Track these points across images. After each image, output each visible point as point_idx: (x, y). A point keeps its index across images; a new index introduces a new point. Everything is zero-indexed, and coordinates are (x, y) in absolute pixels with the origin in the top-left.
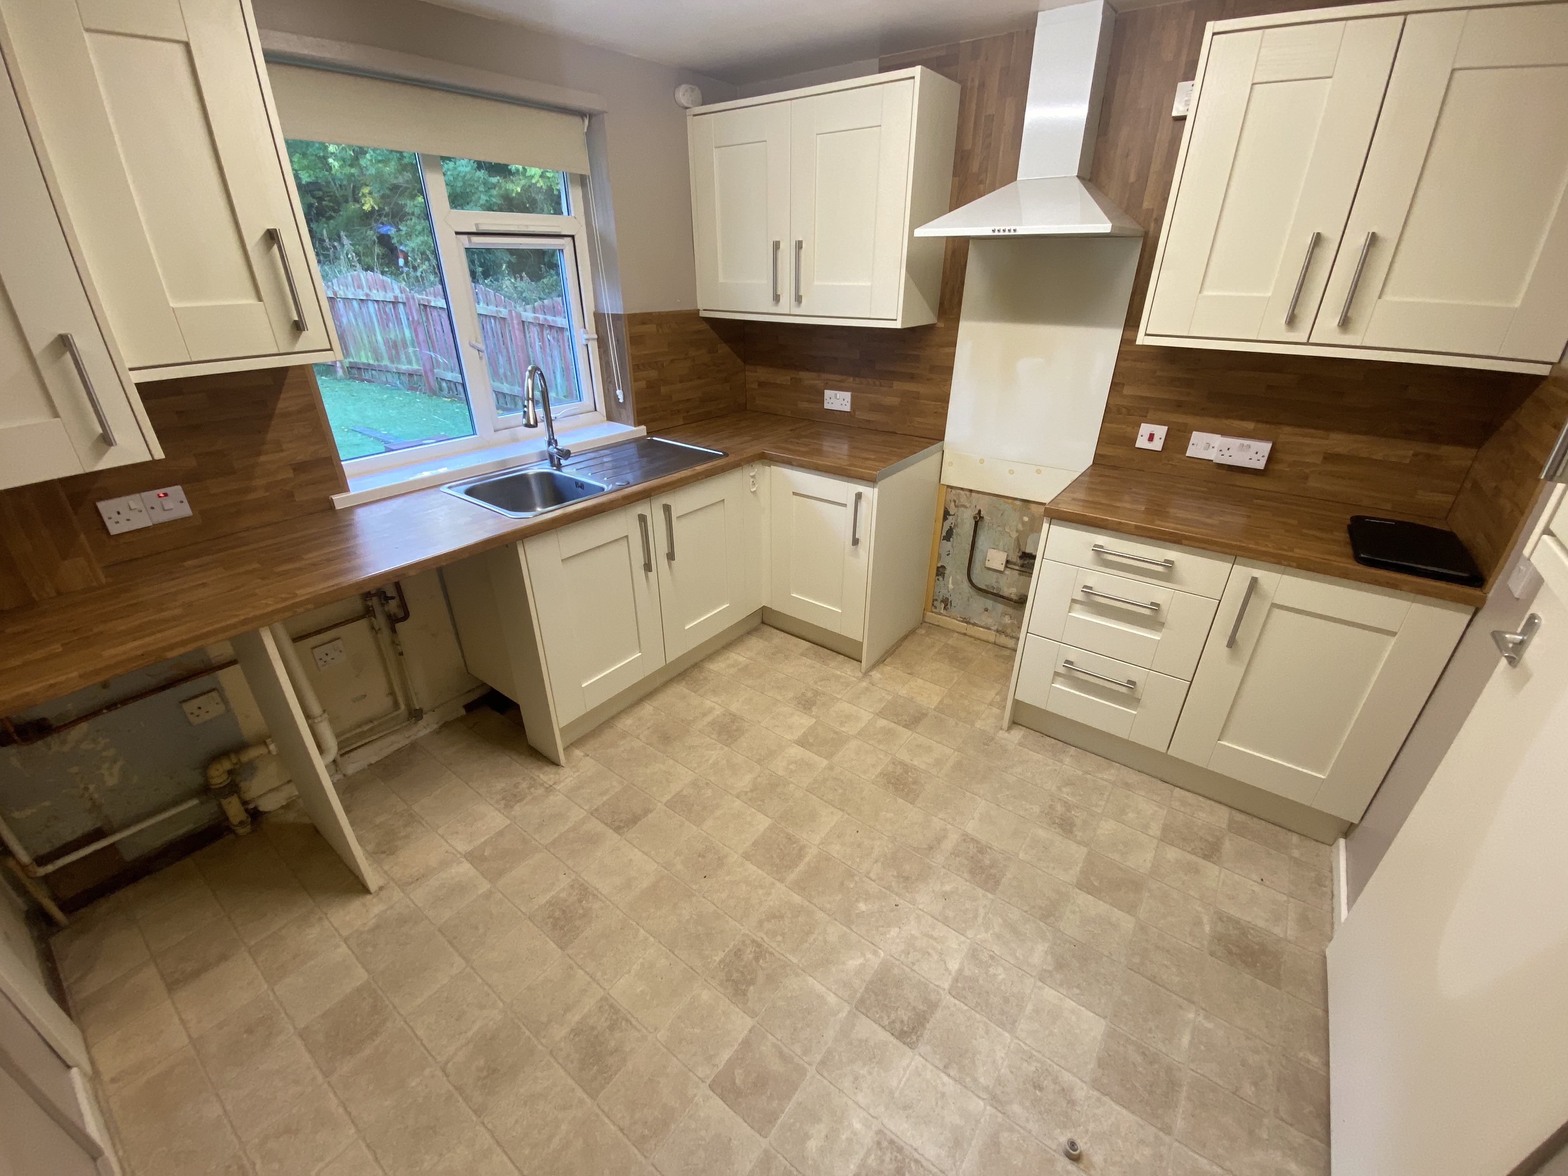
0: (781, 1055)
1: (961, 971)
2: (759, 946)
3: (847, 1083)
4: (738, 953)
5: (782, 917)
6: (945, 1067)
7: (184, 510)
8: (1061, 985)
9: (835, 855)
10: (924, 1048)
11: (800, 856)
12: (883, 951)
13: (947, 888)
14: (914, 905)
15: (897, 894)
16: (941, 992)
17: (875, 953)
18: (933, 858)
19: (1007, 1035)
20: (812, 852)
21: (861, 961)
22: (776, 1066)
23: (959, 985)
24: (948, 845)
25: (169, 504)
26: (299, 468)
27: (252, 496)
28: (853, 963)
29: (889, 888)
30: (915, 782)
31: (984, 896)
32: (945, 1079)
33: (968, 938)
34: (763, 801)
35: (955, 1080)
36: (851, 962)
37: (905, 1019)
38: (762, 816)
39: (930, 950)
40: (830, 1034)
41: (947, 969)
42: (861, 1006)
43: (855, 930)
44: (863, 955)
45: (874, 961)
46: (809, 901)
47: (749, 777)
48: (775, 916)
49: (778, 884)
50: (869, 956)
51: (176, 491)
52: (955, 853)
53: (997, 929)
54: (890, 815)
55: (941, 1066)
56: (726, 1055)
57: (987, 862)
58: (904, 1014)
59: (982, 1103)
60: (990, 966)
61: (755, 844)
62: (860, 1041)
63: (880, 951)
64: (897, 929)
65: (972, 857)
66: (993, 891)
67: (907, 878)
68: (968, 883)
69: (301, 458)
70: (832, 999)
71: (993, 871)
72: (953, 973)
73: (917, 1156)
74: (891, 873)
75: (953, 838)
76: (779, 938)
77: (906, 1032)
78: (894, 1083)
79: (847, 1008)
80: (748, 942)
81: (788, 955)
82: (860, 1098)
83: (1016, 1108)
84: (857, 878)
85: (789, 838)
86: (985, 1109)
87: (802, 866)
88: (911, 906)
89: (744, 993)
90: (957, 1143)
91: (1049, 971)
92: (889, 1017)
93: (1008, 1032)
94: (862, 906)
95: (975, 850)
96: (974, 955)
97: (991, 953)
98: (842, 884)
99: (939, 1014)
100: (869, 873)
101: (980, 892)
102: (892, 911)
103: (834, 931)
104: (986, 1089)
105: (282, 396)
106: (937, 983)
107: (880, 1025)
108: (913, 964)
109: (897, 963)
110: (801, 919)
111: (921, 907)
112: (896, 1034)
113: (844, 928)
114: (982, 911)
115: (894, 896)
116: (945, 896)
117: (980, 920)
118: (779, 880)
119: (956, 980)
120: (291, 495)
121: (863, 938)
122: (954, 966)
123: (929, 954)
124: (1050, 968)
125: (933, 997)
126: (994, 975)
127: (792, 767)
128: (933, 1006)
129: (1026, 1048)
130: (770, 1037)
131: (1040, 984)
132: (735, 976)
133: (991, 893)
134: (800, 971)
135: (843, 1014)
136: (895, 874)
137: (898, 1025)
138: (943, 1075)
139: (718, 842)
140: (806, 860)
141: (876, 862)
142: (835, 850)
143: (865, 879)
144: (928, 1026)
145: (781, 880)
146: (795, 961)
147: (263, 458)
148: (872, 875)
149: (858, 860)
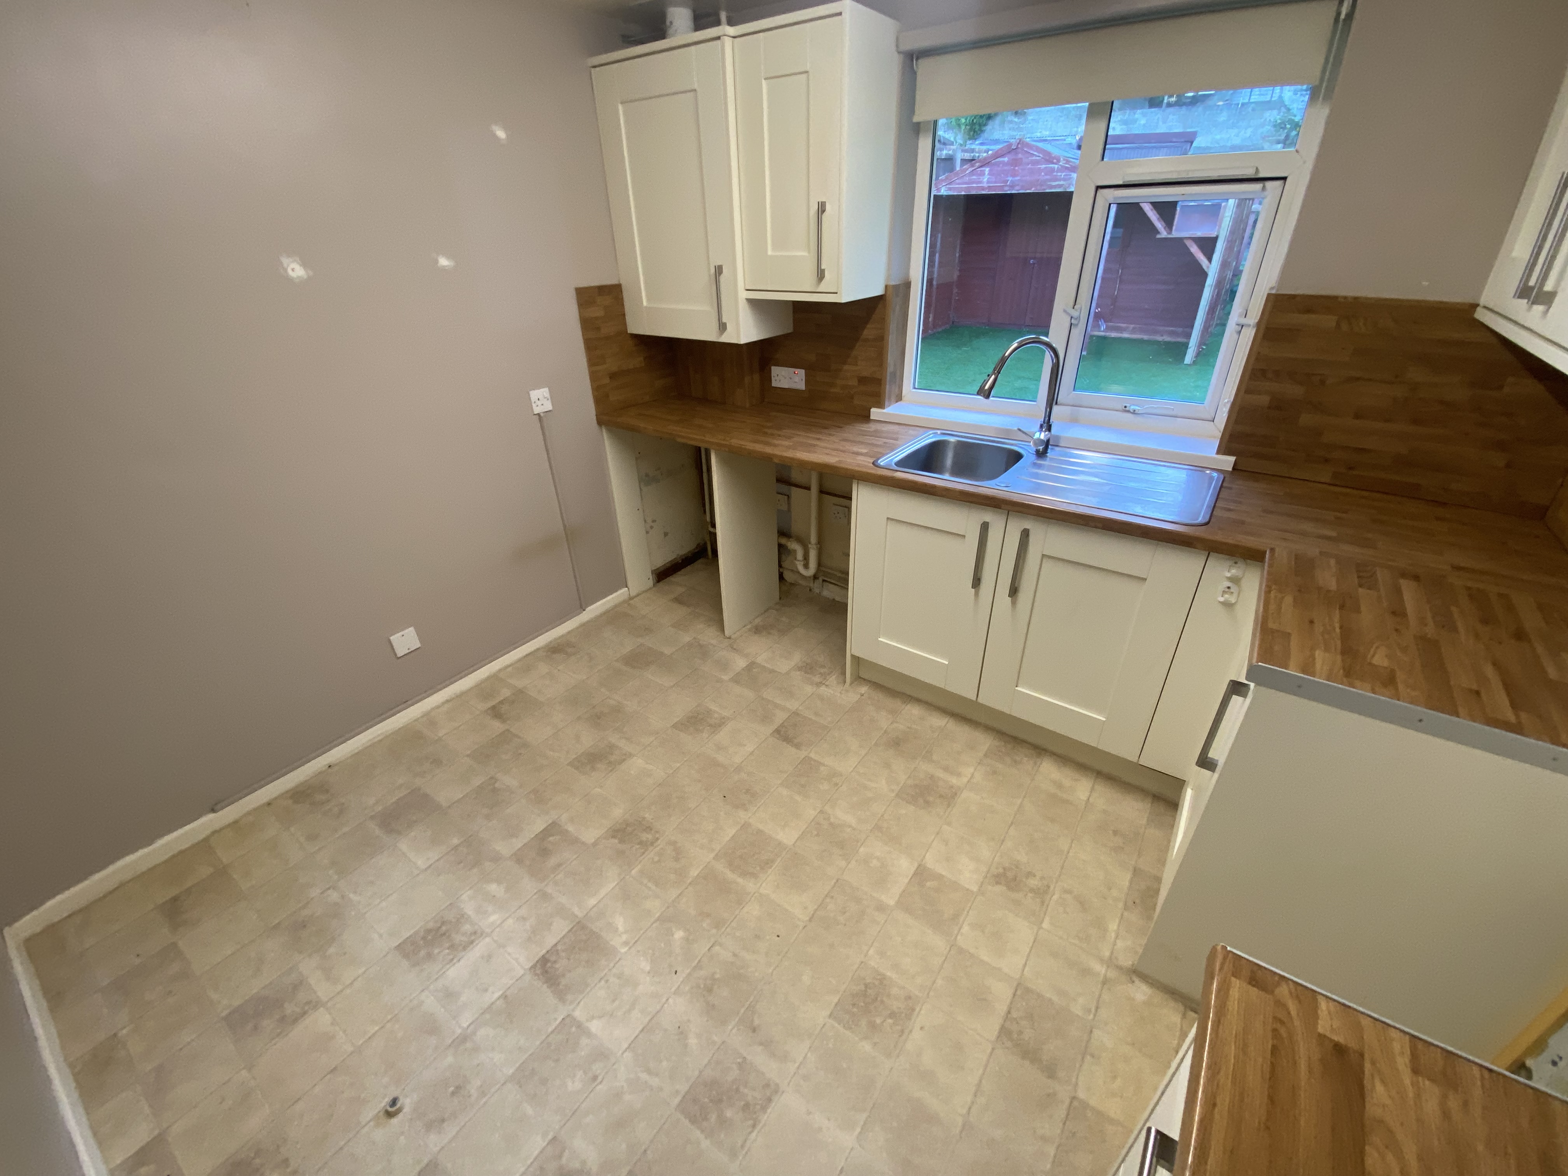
0: (560, 865)
1: (589, 1034)
2: (652, 844)
3: (523, 912)
4: (649, 829)
5: (677, 859)
6: (506, 996)
7: (802, 386)
8: (542, 1169)
9: (745, 910)
10: (528, 977)
11: (744, 874)
12: (626, 953)
13: (692, 1041)
14: (674, 993)
15: (689, 974)
16: (571, 1007)
17: (626, 943)
18: (738, 1030)
19: (511, 1071)
20: (750, 886)
21: (621, 929)
22: (553, 861)
23: (574, 1029)
24: (759, 1058)
25: (797, 379)
26: (862, 380)
27: (833, 390)
28: (620, 922)
29: (698, 966)
30: (873, 1026)
31: (677, 1092)
32: (497, 995)
33: (622, 1054)
34: (818, 835)
35: (493, 1003)
36: (621, 919)
37: (557, 966)
38: (797, 836)
39: (617, 1003)
40: (563, 900)
41: (593, 1018)
42: (580, 926)
43: (654, 925)
44: (626, 932)
45: (616, 942)
46: (690, 883)
47: (850, 819)
48: (679, 853)
49: (712, 855)
50: (624, 937)
51: (801, 373)
52: (743, 1065)
53: (627, 1097)
54: (806, 979)
55: (508, 993)
56: (571, 828)
57: (729, 1114)
58: (561, 965)
59: (465, 1025)
60: (585, 1073)
61: (760, 832)
62: (551, 924)
63: (627, 948)
64: (648, 968)
65: (737, 1090)
66: (682, 1107)
67: (710, 990)
68: (697, 1073)
69: (865, 374)
70: (592, 902)
71: (713, 1117)
72: (588, 1024)
73: (455, 961)
74: (718, 971)
75: (769, 1068)
76: (656, 859)
77: (545, 965)
78: (510, 949)
79: (579, 913)
80: (657, 836)
81: (639, 866)
82: (510, 921)
83: (450, 1059)
84: (714, 931)
85: (769, 863)
86: (460, 1027)
87: (730, 875)
88: (673, 990)
89: (613, 837)
90: (449, 995)
91: (560, 1157)
92: (563, 951)
93: (513, 1074)
94: (679, 934)
95: (750, 1098)
96: (601, 1054)
97: (600, 1078)
98: (708, 915)
99: (551, 999)
100: (721, 945)
101: (683, 1087)
102: (670, 966)
103: (655, 906)
104: (474, 1033)
105: (868, 326)
106: (582, 1003)
107: (559, 941)
108: (607, 981)
109: (612, 965)
110: (672, 877)
111: (671, 1000)
112: (547, 956)
113: (657, 915)
114: (655, 1082)
115: (688, 971)
116: (682, 1033)
117: (644, 1076)
118: (717, 855)
119: (579, 1026)
120: (852, 398)
121: (644, 933)
122: (595, 1026)
123: (614, 1001)
124: (564, 1160)
125: (569, 997)
126: (574, 1076)
127: (875, 863)
128: (561, 995)
129: (493, 1090)
130: (575, 856)
131: (550, 1137)
132: (630, 829)
133: (679, 1105)
134: (622, 877)
135: (576, 910)
136: (717, 976)
137: (553, 958)
138: (501, 993)
139: (763, 801)
140: (740, 880)
141: (735, 955)
142: (753, 910)
143: (713, 940)
144: (545, 986)
145: (716, 857)
146: (633, 872)
147: (846, 367)
148: (717, 948)
149: (738, 934)
